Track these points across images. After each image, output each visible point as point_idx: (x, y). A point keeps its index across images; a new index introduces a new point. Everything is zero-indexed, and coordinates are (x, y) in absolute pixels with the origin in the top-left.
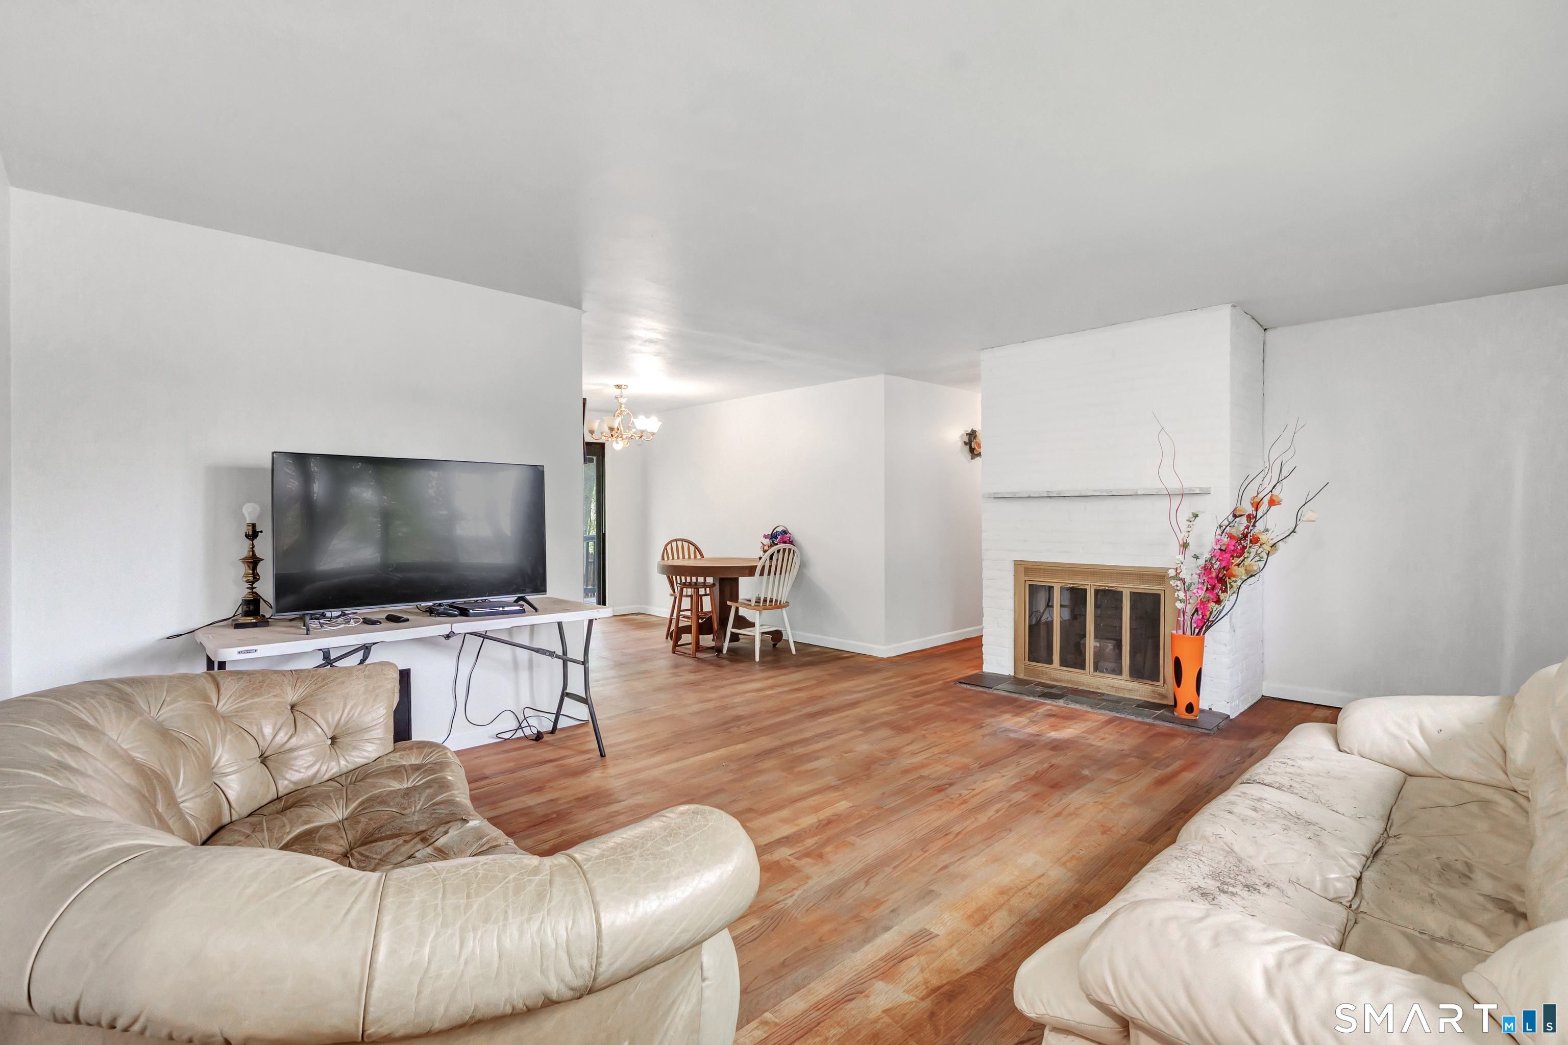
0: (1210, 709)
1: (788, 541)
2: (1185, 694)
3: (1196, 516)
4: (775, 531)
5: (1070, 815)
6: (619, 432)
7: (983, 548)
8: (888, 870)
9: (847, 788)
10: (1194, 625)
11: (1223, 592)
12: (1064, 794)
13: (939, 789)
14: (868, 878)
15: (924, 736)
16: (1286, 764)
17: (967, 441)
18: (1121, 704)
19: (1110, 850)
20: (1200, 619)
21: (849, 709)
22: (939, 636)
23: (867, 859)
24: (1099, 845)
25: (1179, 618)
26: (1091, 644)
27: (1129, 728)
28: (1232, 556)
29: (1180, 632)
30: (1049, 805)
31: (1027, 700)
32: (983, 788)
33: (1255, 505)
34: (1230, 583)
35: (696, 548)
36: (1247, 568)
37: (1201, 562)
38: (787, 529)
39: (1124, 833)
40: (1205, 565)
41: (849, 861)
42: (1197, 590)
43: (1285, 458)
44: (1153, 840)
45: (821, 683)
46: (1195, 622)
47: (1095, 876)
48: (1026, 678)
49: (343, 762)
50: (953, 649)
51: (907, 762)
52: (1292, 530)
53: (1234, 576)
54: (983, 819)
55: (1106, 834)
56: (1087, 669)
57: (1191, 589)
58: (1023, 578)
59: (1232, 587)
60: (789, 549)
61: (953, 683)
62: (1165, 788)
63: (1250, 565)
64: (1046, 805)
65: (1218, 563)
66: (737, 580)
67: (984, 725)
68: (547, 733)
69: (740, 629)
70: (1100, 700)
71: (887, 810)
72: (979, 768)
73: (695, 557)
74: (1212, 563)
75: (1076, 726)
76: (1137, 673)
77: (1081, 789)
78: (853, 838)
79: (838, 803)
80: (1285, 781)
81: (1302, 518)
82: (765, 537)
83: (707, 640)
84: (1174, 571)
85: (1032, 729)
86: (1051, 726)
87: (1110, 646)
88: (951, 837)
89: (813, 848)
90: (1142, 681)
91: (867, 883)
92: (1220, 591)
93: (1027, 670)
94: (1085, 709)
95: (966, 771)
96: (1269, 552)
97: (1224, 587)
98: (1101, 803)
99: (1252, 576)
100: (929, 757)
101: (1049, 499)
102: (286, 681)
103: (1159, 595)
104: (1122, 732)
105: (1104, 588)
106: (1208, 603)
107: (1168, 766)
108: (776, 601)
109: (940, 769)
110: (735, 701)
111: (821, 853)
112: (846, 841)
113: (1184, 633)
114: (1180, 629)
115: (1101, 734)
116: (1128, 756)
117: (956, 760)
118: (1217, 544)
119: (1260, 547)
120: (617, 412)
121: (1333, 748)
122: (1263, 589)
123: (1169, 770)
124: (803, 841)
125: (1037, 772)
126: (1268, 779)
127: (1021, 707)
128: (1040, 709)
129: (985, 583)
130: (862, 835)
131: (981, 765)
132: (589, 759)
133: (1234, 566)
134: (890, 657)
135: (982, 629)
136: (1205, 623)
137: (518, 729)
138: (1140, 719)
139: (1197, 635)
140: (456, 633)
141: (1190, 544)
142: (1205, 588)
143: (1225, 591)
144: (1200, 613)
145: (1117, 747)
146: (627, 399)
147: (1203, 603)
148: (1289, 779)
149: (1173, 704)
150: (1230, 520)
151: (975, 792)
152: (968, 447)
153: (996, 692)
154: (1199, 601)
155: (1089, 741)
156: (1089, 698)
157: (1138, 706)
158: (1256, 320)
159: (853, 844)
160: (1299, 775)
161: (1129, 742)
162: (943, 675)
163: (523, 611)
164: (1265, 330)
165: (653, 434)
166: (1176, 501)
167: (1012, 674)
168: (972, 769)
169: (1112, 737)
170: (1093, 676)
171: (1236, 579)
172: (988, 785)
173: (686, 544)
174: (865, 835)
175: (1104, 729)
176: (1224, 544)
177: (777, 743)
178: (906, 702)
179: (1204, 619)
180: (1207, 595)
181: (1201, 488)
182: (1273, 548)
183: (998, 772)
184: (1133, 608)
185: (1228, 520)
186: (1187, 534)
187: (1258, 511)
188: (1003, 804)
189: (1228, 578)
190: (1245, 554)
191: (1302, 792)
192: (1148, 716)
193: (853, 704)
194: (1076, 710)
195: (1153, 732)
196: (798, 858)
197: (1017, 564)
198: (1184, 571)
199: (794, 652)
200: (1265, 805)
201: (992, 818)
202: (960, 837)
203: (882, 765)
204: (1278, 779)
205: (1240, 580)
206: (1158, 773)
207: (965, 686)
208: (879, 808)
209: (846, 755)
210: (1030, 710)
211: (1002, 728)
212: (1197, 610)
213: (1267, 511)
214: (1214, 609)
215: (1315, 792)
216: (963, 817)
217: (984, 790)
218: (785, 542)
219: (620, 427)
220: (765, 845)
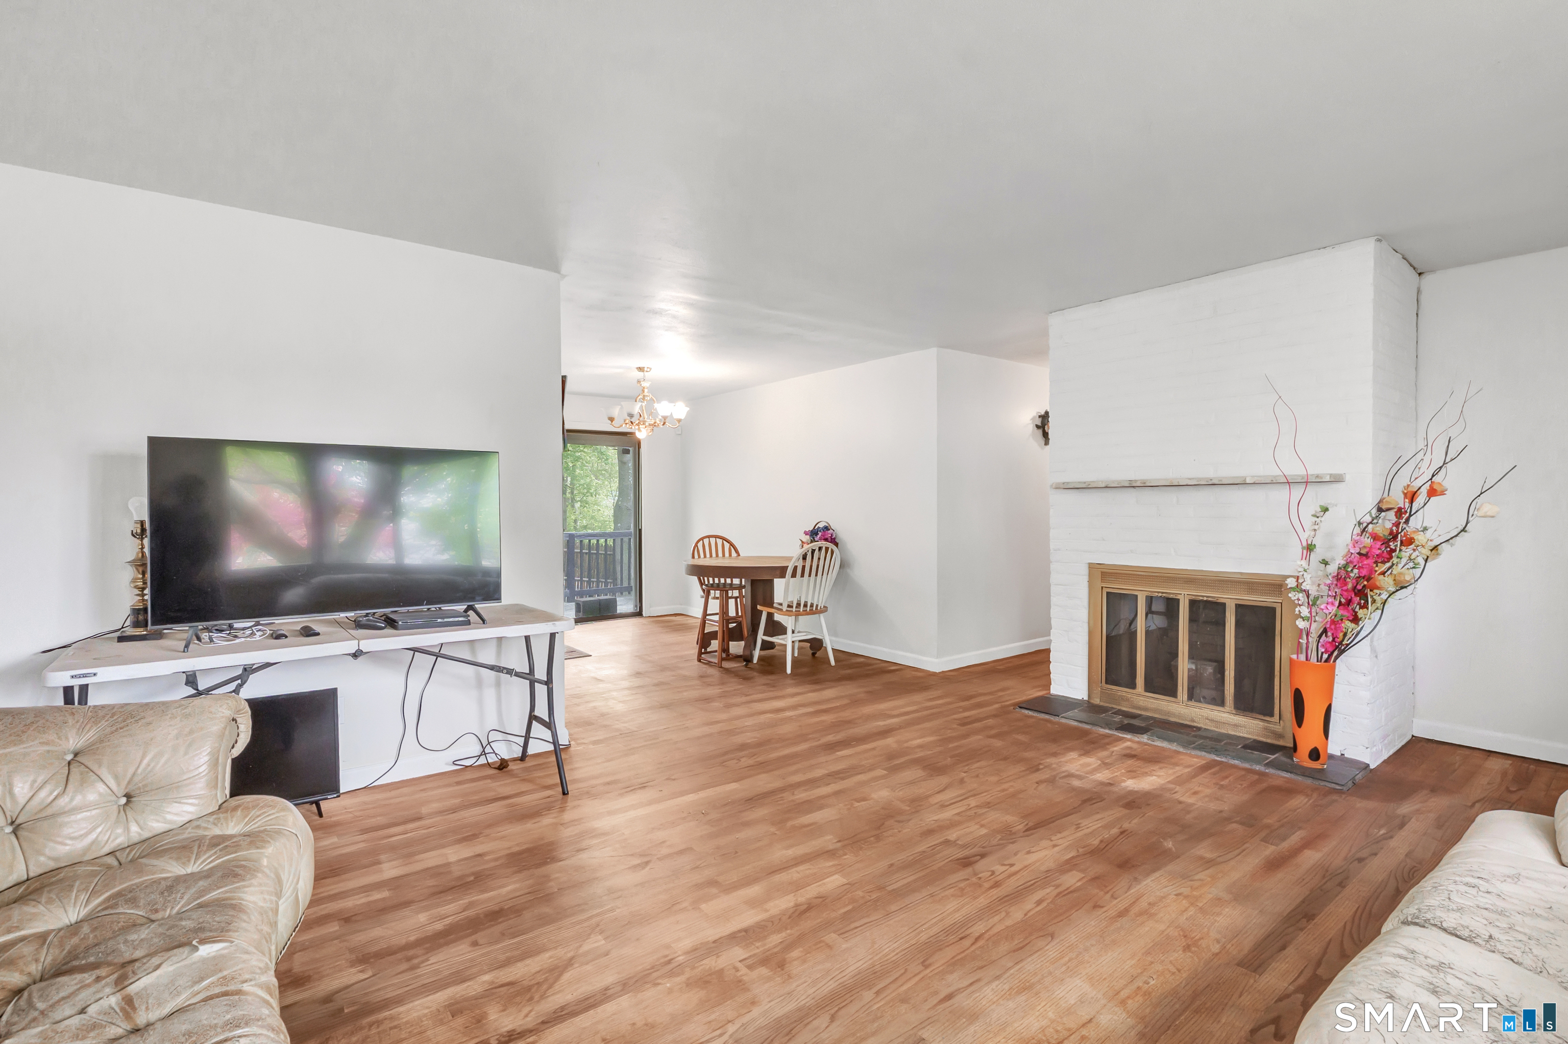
0: (1342, 755)
1: (829, 539)
2: (1308, 737)
3: (1325, 510)
4: (816, 527)
5: (1141, 914)
6: (641, 419)
7: (1052, 546)
8: (868, 995)
9: (845, 854)
10: (1321, 650)
11: (1361, 608)
12: (1136, 879)
13: (966, 862)
14: (836, 1009)
15: (962, 781)
16: (1476, 888)
17: (1039, 424)
18: (1223, 743)
19: (1194, 981)
20: (1329, 642)
21: (878, 740)
22: (1004, 647)
23: (844, 974)
24: (1179, 971)
25: (1300, 640)
26: (1184, 666)
27: (1231, 778)
28: (1376, 562)
29: (1302, 657)
30: (1112, 896)
31: (1101, 733)
32: (1026, 863)
33: (1409, 496)
34: (1372, 597)
35: (732, 545)
36: (1397, 578)
37: (1333, 569)
38: (828, 523)
39: (1217, 951)
40: (1338, 574)
41: (819, 976)
42: (1326, 605)
43: (1453, 433)
44: (1260, 966)
45: (855, 702)
46: (1323, 646)
47: (1169, 1027)
48: (1102, 704)
49: (134, 828)
50: (1021, 662)
51: (931, 818)
52: (1461, 528)
53: (1378, 588)
54: (1017, 914)
55: (1190, 951)
56: (1179, 697)
57: (1318, 602)
58: (1099, 584)
59: (1374, 601)
60: (826, 547)
61: (1012, 708)
62: (1280, 875)
63: (1400, 574)
64: (1108, 896)
65: (1356, 571)
66: (771, 582)
67: (1041, 767)
68: (514, 760)
69: (772, 636)
70: (1195, 736)
71: (890, 892)
72: (1024, 832)
73: (730, 555)
74: (1347, 571)
75: (1161, 773)
76: (1244, 705)
77: (1159, 872)
78: (833, 935)
79: (828, 877)
80: (1477, 924)
81: (1476, 512)
82: (806, 533)
83: (736, 647)
84: (1294, 580)
85: (1103, 776)
86: (1130, 771)
87: (1209, 670)
88: (967, 943)
89: (775, 950)
90: (1251, 714)
91: (833, 1018)
92: (1358, 606)
93: (1103, 693)
94: (1174, 748)
95: (1008, 835)
96: (1428, 557)
97: (1362, 602)
98: (1186, 897)
99: (1402, 588)
100: (962, 812)
101: (1132, 489)
102: (71, 721)
103: (1274, 609)
104: (1222, 783)
105: (1201, 598)
106: (1342, 623)
107: (1284, 839)
108: (812, 606)
109: (974, 831)
110: (746, 724)
111: (784, 960)
112: (823, 941)
113: (1307, 659)
114: (1301, 653)
115: (1194, 785)
116: (1228, 820)
117: (997, 818)
118: (1355, 547)
119: (1414, 550)
120: (639, 397)
121: (1551, 860)
122: (1414, 601)
123: (1285, 845)
124: (765, 937)
125: (1101, 841)
126: (1450, 921)
127: (1093, 743)
128: (1115, 746)
129: (1054, 589)
130: (847, 931)
131: (1027, 827)
132: (549, 797)
133: (1379, 574)
134: (943, 672)
135: (1050, 641)
136: (1338, 648)
137: (481, 755)
138: (1247, 765)
139: (1326, 661)
140: (364, 651)
141: (1317, 546)
142: (1337, 603)
143: (1365, 606)
144: (1329, 634)
145: (1213, 806)
146: (650, 383)
147: (1335, 623)
148: (1486, 922)
149: (1292, 745)
150: (1374, 516)
151: (1014, 869)
152: (1040, 431)
153: (1063, 721)
154: (1328, 619)
155: (1176, 796)
156: (1181, 733)
157: (1245, 747)
158: (1407, 261)
159: (829, 947)
160: (1502, 913)
161: (1231, 800)
162: (1000, 696)
163: (468, 623)
164: (1420, 274)
165: (679, 421)
166: (1297, 491)
167: (1086, 698)
168: (1015, 833)
169: (1208, 791)
170: (1187, 705)
171: (1381, 592)
172: (1033, 858)
173: (719, 541)
174: (851, 933)
175: (1197, 778)
176: (1365, 547)
177: (778, 784)
178: (949, 731)
179: (1336, 642)
180: (1340, 613)
181: (1331, 474)
182: (1433, 551)
183: (1048, 839)
184: (1238, 624)
185: (1371, 515)
186: (1313, 533)
187: (1414, 504)
188: (1048, 890)
189: (1369, 590)
190: (1393, 559)
191: (1512, 949)
192: (1258, 762)
193: (885, 733)
194: (1163, 749)
195: (1264, 785)
196: (750, 967)
197: (1092, 567)
198: (1308, 581)
199: (833, 663)
200: (1450, 979)
201: (1030, 914)
202: (980, 943)
203: (899, 822)
204: (1466, 920)
205: (1386, 593)
206: (1270, 850)
207: (1026, 712)
208: (880, 888)
209: (857, 804)
210: (1104, 747)
211: (1063, 772)
212: (1325, 631)
213: (1425, 504)
214: (1350, 630)
215: (1535, 951)
216: (989, 910)
217: (1026, 867)
218: (826, 540)
219: (643, 414)
220: (714, 942)
